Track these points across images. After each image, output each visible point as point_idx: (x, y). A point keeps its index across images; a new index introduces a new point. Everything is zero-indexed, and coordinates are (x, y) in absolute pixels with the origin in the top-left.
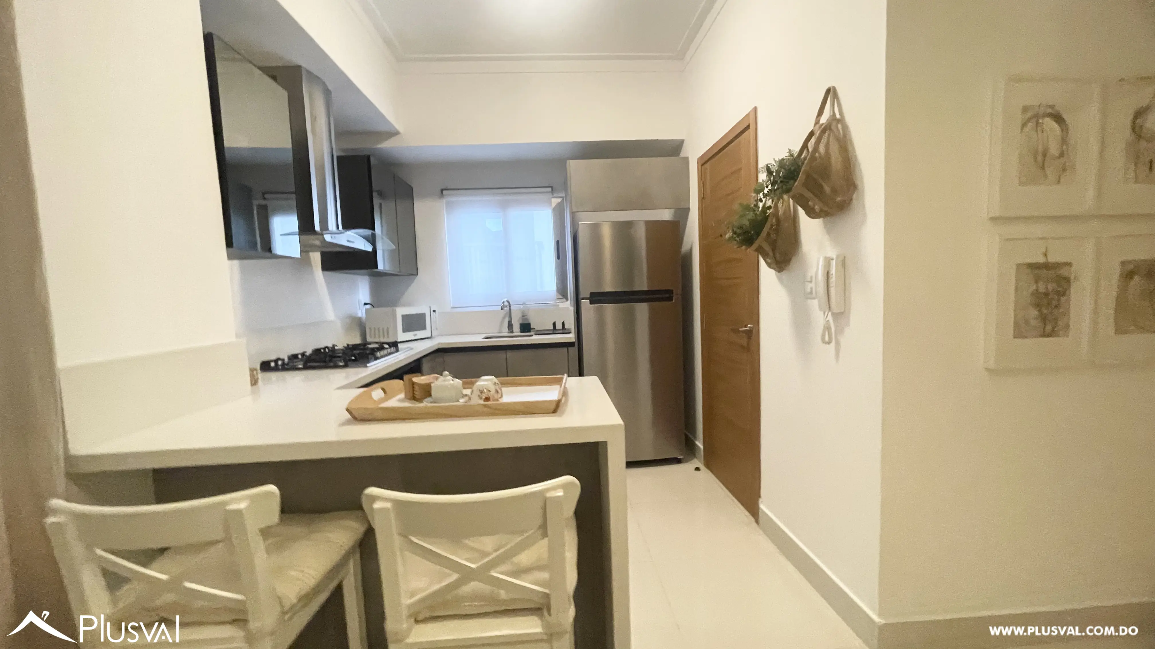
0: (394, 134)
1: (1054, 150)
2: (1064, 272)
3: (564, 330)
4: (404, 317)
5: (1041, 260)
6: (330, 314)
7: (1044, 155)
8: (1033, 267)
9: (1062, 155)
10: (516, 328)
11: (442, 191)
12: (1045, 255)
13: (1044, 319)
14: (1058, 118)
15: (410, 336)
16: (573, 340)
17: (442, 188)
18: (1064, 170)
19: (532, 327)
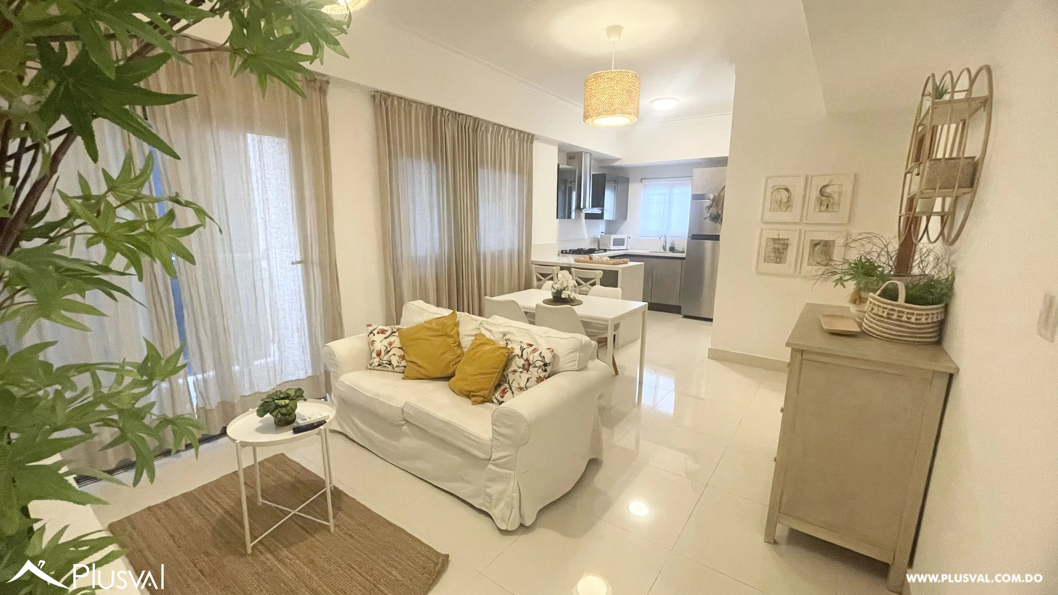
0: (618, 160)
1: (785, 200)
2: (786, 241)
3: (683, 252)
4: (614, 240)
5: (777, 237)
6: (586, 236)
7: (781, 202)
8: (774, 239)
9: (788, 201)
10: (668, 249)
11: (641, 179)
12: (778, 235)
13: (777, 257)
14: (787, 190)
15: (616, 248)
16: (685, 257)
17: (642, 178)
18: (788, 207)
19: (675, 249)
